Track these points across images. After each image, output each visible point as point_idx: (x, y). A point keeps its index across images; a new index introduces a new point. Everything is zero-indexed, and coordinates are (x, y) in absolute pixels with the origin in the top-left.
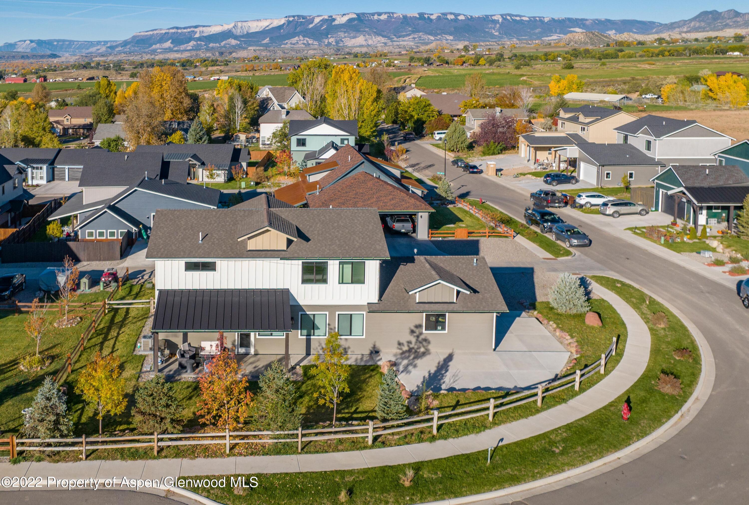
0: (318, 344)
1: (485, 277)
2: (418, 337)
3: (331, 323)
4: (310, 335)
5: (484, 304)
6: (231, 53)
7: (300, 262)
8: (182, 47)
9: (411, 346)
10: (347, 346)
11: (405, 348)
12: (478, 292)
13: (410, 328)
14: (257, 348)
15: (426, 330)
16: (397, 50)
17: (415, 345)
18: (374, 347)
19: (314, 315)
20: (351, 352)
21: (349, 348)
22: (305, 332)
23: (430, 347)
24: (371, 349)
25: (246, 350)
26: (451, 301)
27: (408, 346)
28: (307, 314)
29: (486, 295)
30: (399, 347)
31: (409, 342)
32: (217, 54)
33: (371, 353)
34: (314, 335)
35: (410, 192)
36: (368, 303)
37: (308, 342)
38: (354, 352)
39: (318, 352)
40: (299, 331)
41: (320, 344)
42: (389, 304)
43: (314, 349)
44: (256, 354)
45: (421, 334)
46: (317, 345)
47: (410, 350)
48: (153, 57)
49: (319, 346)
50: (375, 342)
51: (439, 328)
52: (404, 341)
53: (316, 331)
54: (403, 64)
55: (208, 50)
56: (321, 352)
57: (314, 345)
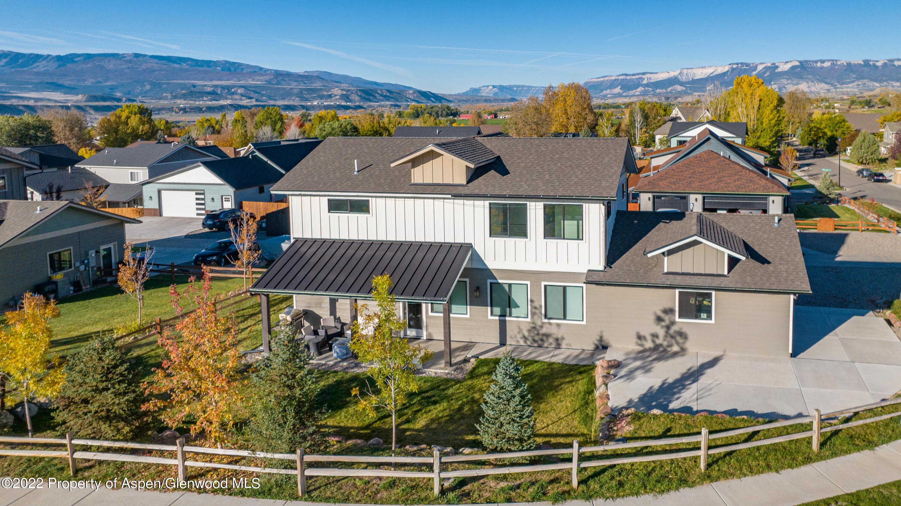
0: (518, 330)
1: (787, 243)
2: (668, 328)
3: (534, 299)
4: (505, 316)
5: (773, 279)
6: (676, 98)
7: (487, 203)
8: (631, 93)
9: (658, 342)
10: (559, 336)
11: (649, 344)
12: (769, 263)
13: (655, 313)
14: (430, 330)
15: (679, 317)
16: (839, 97)
17: (665, 340)
18: (601, 339)
19: (510, 285)
20: (567, 345)
21: (563, 338)
22: (497, 310)
23: (688, 345)
24: (597, 342)
25: (417, 333)
26: (719, 273)
27: (653, 341)
28: (498, 283)
29: (780, 267)
30: (639, 342)
31: (655, 336)
32: (663, 99)
33: (597, 348)
34: (510, 315)
35: (768, 176)
36: (589, 271)
37: (503, 325)
38: (570, 345)
39: (518, 341)
40: (489, 308)
41: (520, 331)
42: (620, 273)
43: (511, 337)
44: (429, 340)
45: (673, 323)
46: (516, 331)
47: (657, 347)
48: (603, 101)
49: (519, 333)
50: (602, 332)
51: (704, 315)
52: (646, 332)
53: (514, 310)
54: (843, 107)
55: (654, 95)
56: (522, 342)
57: (511, 331)
